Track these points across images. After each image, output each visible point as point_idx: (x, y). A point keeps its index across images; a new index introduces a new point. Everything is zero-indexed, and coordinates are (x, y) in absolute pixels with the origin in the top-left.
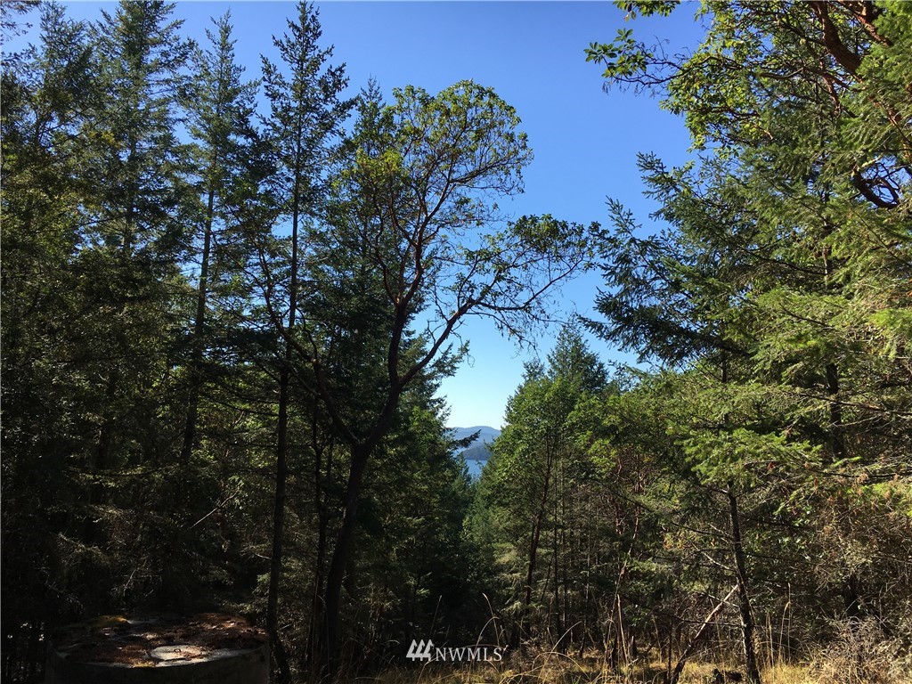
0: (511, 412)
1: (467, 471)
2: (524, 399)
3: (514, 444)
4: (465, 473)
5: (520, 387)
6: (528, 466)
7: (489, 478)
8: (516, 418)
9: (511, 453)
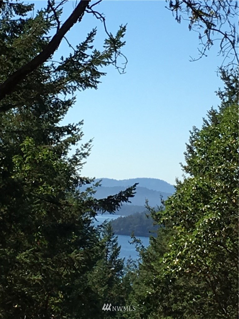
0: (194, 156)
1: (116, 253)
2: (217, 134)
3: (196, 210)
4: (112, 257)
5: (213, 113)
6: (218, 250)
7: (151, 268)
8: (201, 166)
9: (190, 225)
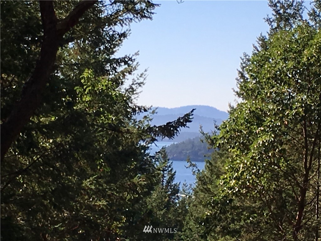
0: (246, 81)
1: (172, 178)
2: (267, 59)
